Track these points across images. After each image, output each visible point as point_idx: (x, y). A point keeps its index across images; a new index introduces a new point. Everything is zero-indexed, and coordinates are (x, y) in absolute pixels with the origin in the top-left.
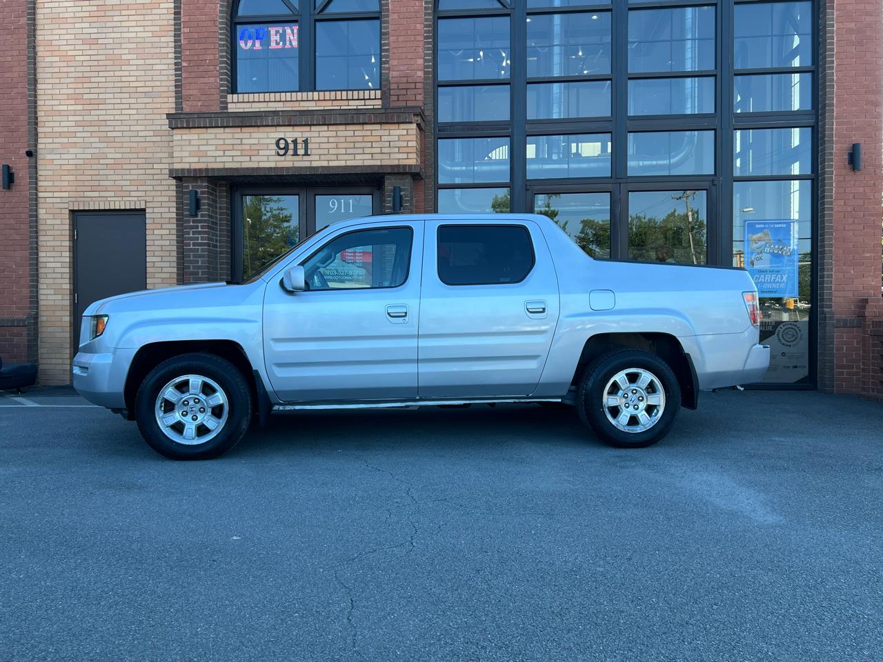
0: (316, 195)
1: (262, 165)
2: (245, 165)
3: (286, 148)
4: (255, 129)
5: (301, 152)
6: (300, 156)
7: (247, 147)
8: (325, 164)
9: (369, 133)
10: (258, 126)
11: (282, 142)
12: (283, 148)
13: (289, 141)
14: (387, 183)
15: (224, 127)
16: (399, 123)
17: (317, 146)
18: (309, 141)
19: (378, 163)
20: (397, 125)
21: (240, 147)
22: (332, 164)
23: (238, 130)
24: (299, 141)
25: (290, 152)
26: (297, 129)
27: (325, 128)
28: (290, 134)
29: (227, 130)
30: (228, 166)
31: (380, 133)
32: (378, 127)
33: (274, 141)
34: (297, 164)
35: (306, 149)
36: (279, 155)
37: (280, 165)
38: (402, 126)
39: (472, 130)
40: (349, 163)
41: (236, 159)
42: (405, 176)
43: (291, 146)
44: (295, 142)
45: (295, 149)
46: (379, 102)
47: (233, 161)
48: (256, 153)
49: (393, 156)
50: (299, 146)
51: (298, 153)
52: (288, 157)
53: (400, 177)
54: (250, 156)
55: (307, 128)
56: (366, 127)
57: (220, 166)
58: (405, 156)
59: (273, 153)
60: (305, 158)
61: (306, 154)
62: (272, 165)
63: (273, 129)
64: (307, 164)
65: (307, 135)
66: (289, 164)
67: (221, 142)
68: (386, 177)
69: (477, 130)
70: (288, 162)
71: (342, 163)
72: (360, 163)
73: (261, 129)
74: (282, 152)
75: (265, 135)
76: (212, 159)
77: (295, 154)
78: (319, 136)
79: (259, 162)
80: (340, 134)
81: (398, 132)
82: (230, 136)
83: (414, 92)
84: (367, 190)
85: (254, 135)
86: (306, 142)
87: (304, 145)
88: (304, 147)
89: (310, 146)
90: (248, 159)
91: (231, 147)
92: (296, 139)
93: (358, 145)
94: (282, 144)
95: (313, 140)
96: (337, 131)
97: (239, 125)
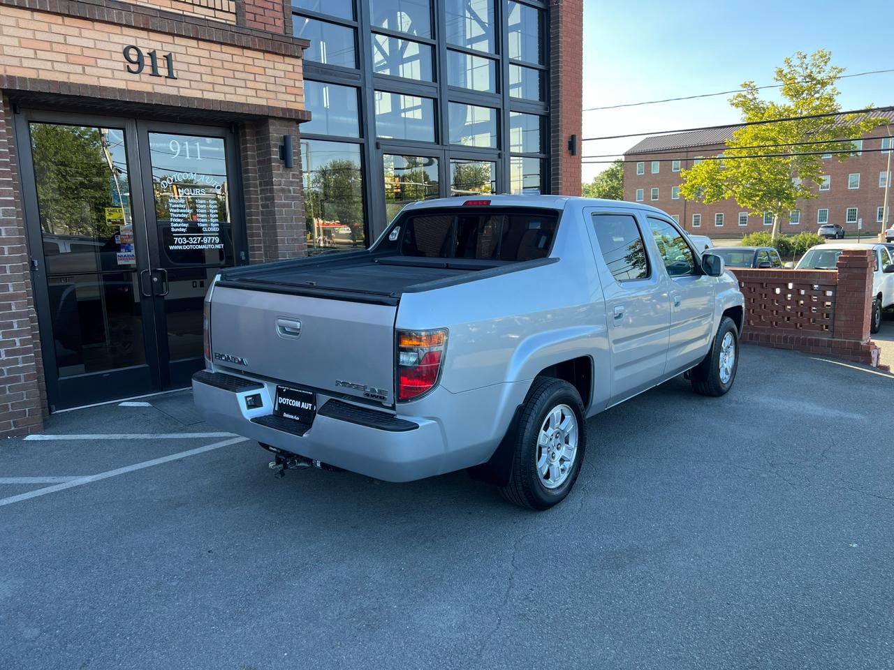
0: (149, 132)
1: (104, 83)
2: (75, 79)
3: (140, 62)
4: (88, 24)
5: (163, 71)
6: (163, 78)
7: (77, 51)
8: (198, 94)
9: (250, 61)
10: (93, 20)
11: (132, 51)
12: (135, 61)
13: (144, 52)
14: (271, 128)
15: (33, 10)
16: (284, 55)
17: (184, 67)
18: (173, 59)
19: (263, 102)
20: (281, 57)
21: (63, 48)
22: (207, 96)
23: (59, 19)
24: (159, 55)
25: (147, 70)
26: (153, 35)
27: (194, 43)
28: (147, 42)
29: (37, 16)
30: (44, 76)
31: (264, 63)
32: (260, 55)
33: (120, 48)
34: (159, 89)
35: (170, 68)
36: (130, 71)
37: (131, 86)
38: (287, 60)
39: (325, 73)
40: (229, 98)
41: (58, 66)
42: (290, 123)
43: (148, 61)
44: (152, 55)
45: (154, 67)
46: (233, 17)
47: (53, 70)
48: (92, 62)
49: (280, 96)
50: (160, 63)
51: (160, 74)
52: (145, 78)
53: (286, 123)
54: (83, 66)
55: (169, 39)
56: (247, 52)
57: (31, 74)
58: (292, 98)
59: (121, 66)
60: (170, 81)
61: (170, 76)
62: (122, 85)
63: (117, 29)
64: (173, 92)
65: (170, 48)
66: (148, 88)
67: (29, 35)
68: (271, 121)
69: (331, 74)
70: (143, 85)
71: (221, 97)
72: (242, 100)
73: (97, 26)
74: (134, 68)
75: (105, 37)
76: (15, 62)
77: (155, 73)
78: (186, 51)
79: (99, 77)
80: (214, 55)
81: (282, 67)
82: (45, 27)
83: (272, 14)
84: (218, 131)
85: (85, 33)
86: (168, 58)
87: (166, 62)
88: (166, 66)
89: (175, 65)
90: (79, 69)
91: (47, 46)
92: (154, 51)
93: (238, 75)
94: (133, 55)
95: (179, 57)
96: (210, 51)
97: (63, 12)
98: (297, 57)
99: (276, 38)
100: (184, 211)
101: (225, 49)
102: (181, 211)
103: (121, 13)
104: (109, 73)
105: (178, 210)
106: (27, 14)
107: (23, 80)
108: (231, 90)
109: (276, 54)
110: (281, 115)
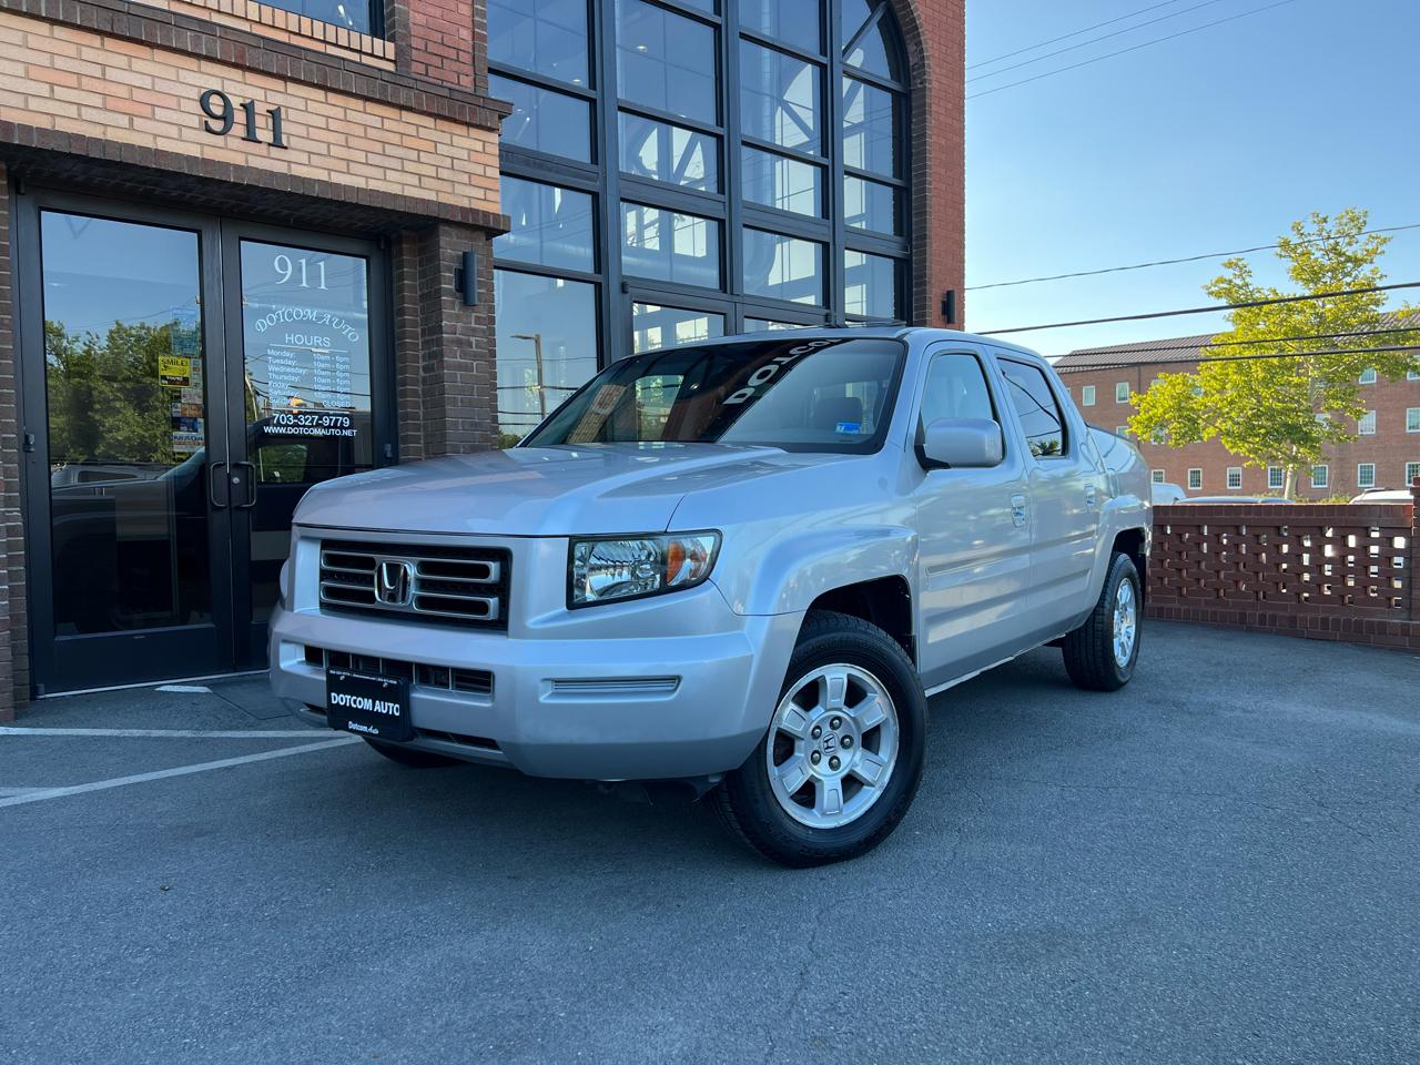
0: (241, 239)
1: (163, 145)
2: (113, 135)
3: (227, 118)
4: (144, 51)
5: (265, 135)
6: (264, 146)
7: (123, 91)
8: (322, 176)
9: (412, 130)
10: (152, 46)
11: (215, 99)
12: (218, 115)
13: (235, 102)
14: (443, 240)
15: (54, 22)
16: (469, 125)
17: (302, 131)
18: (283, 116)
19: (432, 196)
20: (465, 128)
21: (99, 86)
22: (337, 178)
23: (96, 40)
24: (260, 108)
25: (238, 130)
26: (250, 77)
27: (319, 94)
28: (240, 87)
29: (59, 31)
30: (64, 127)
31: (435, 136)
32: (429, 122)
33: (195, 93)
34: (256, 163)
35: (277, 130)
36: (209, 130)
37: (210, 154)
38: (474, 132)
39: (540, 167)
40: (375, 185)
41: (87, 114)
42: (476, 234)
43: (240, 117)
44: (248, 108)
45: (250, 126)
46: (390, 67)
47: (79, 118)
48: (147, 111)
49: (459, 189)
50: (260, 121)
51: (259, 137)
52: (234, 143)
53: (468, 233)
54: (131, 116)
55: (278, 84)
56: (407, 116)
57: (44, 123)
58: (480, 194)
59: (195, 122)
60: (275, 152)
61: (277, 143)
62: (194, 151)
63: (192, 63)
64: (280, 168)
65: (278, 99)
66: (239, 160)
67: (44, 60)
68: (442, 228)
69: (550, 170)
70: (231, 153)
71: (360, 183)
72: (395, 189)
73: (160, 55)
74: (217, 125)
75: (171, 73)
76: (18, 101)
77: (250, 137)
78: (305, 108)
79: (155, 136)
80: (351, 115)
81: (468, 143)
82: (71, 50)
83: (455, 66)
84: (358, 246)
85: (138, 65)
86: (275, 115)
87: (270, 121)
88: (271, 127)
89: (285, 127)
90: (124, 121)
91: (73, 81)
92: (252, 102)
93: (389, 150)
94: (216, 106)
95: (293, 115)
96: (345, 109)
97: (102, 27)
98: (491, 130)
99: (456, 96)
100: (293, 370)
101: (371, 107)
102: (288, 370)
103: (199, 38)
104: (174, 131)
105: (283, 369)
106: (44, 28)
107: (27, 129)
108: (378, 173)
109: (454, 121)
110: (459, 218)
